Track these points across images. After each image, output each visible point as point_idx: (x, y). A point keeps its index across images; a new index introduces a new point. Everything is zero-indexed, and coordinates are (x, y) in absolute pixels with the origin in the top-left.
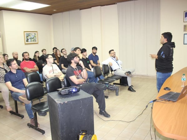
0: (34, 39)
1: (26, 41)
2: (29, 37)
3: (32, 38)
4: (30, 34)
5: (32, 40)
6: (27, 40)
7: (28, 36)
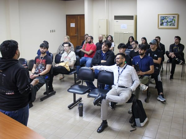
0: (171, 23)
1: (160, 24)
2: (165, 20)
3: (169, 22)
4: (166, 17)
5: (169, 24)
6: (162, 24)
7: (163, 20)
